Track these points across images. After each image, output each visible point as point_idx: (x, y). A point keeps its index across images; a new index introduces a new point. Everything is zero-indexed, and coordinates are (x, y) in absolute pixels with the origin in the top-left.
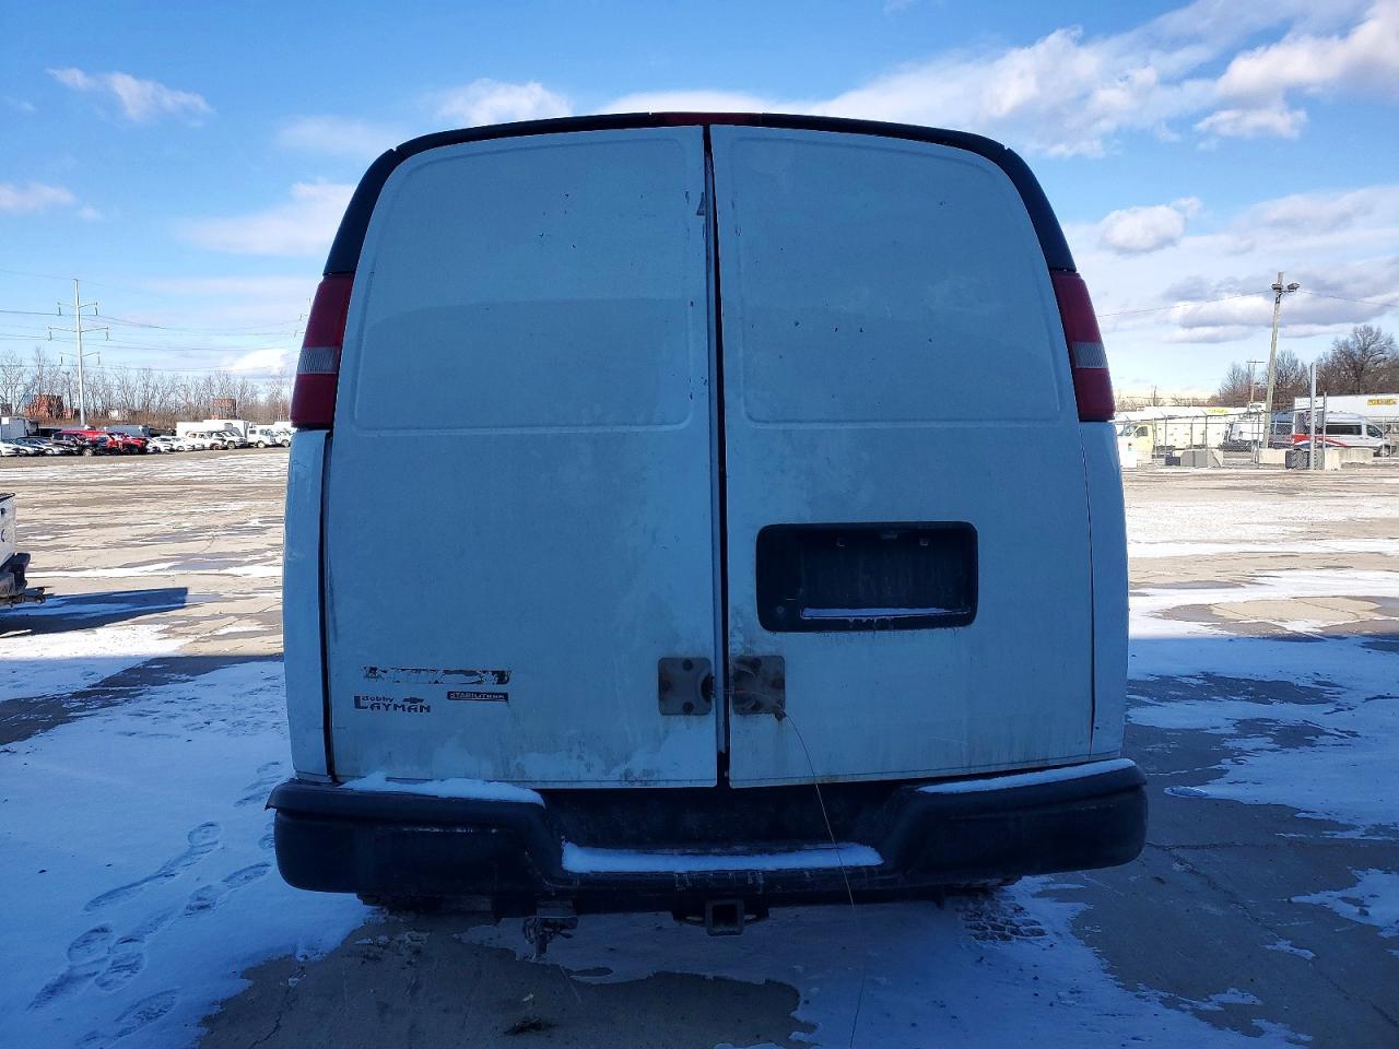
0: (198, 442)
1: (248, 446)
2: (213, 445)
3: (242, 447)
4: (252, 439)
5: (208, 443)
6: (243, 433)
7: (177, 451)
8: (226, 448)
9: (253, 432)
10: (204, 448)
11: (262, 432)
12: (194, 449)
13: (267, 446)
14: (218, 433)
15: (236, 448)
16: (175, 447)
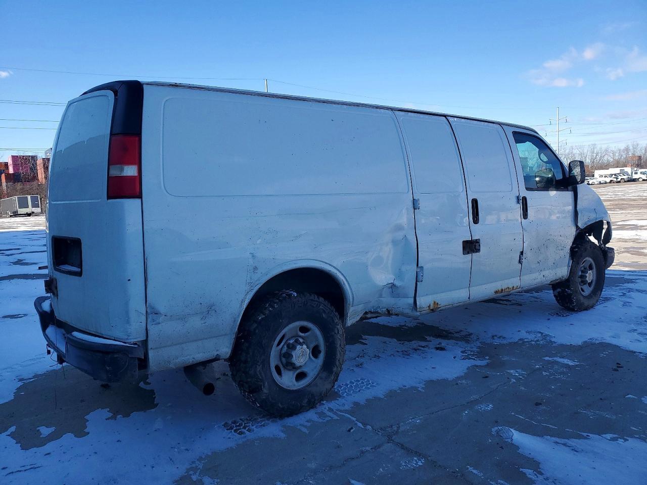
0: (603, 180)
1: (634, 180)
2: (611, 181)
3: (629, 181)
4: (635, 176)
5: (608, 180)
6: (630, 173)
7: (592, 184)
8: (619, 182)
9: (636, 173)
10: (606, 183)
11: (641, 173)
12: (600, 183)
13: (644, 180)
14: (615, 175)
15: (625, 182)
16: (590, 183)
